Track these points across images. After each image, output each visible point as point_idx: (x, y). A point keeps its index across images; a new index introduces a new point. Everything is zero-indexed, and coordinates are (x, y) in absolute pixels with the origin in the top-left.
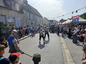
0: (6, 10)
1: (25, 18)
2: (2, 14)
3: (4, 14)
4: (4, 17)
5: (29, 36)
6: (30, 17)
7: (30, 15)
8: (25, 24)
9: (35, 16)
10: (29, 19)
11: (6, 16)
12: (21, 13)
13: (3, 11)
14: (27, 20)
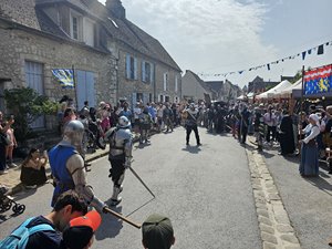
1: (115, 73)
2: (29, 57)
3: (36, 58)
4: (36, 70)
6: (132, 69)
7: (132, 60)
8: (114, 96)
9: (152, 65)
10: (129, 77)
11: (43, 64)
13: (33, 47)
14: (123, 81)
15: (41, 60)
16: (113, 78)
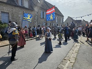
0: (9, 6)
1: (36, 16)
2: (3, 11)
3: (5, 11)
4: (6, 15)
6: (43, 15)
7: (43, 12)
8: (36, 24)
10: (42, 18)
12: (30, 10)
13: (4, 8)
15: (7, 12)
16: (36, 18)
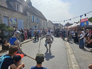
0: (9, 11)
1: (29, 20)
2: (4, 15)
3: (6, 16)
4: (6, 19)
5: (32, 39)
6: (34, 19)
7: (34, 17)
8: (28, 27)
9: (39, 18)
10: (33, 21)
12: (25, 14)
13: (6, 12)
14: (31, 23)
15: (8, 16)
16: (28, 22)
